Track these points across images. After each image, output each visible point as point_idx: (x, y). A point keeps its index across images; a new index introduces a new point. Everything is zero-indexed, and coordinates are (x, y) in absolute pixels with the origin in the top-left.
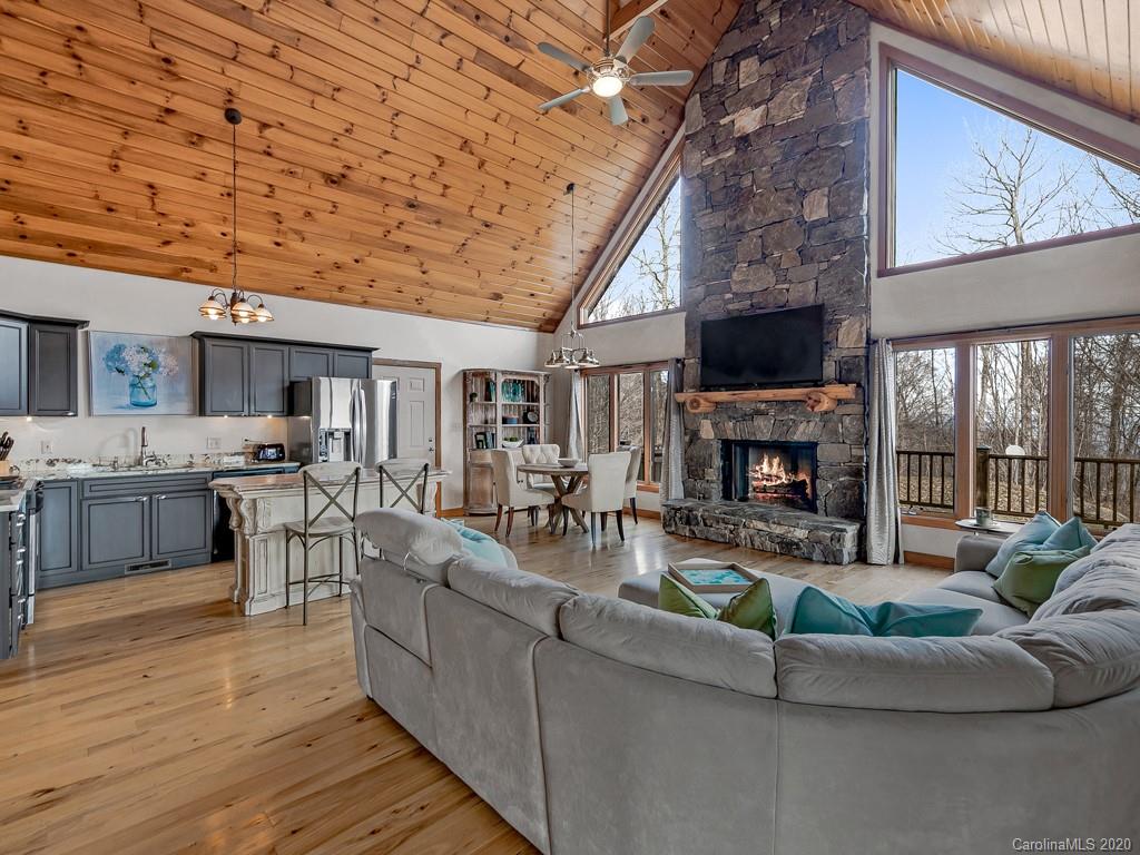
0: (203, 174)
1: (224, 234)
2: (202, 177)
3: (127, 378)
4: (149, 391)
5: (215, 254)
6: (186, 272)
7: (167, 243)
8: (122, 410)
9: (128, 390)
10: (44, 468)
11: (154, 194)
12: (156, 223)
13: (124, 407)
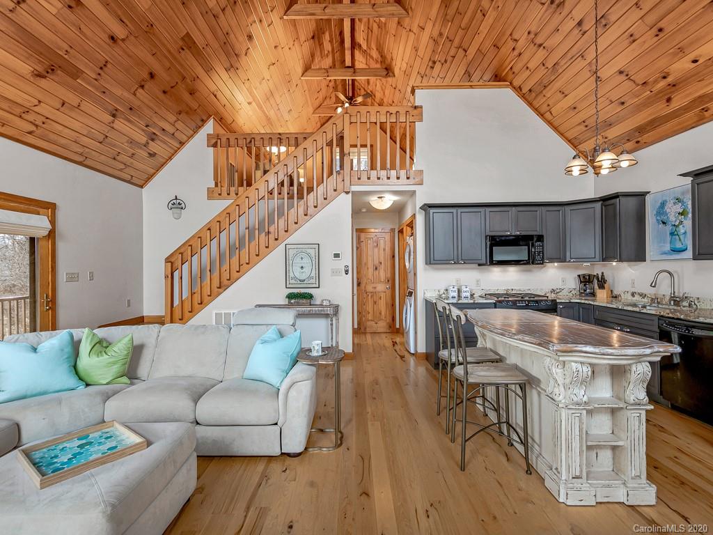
0: (631, 36)
1: (695, 61)
2: (632, 38)
3: (668, 228)
4: (682, 237)
5: (708, 82)
6: (706, 111)
7: (669, 100)
8: (665, 255)
9: (669, 238)
10: (630, 298)
11: (627, 75)
12: (649, 92)
13: (666, 253)
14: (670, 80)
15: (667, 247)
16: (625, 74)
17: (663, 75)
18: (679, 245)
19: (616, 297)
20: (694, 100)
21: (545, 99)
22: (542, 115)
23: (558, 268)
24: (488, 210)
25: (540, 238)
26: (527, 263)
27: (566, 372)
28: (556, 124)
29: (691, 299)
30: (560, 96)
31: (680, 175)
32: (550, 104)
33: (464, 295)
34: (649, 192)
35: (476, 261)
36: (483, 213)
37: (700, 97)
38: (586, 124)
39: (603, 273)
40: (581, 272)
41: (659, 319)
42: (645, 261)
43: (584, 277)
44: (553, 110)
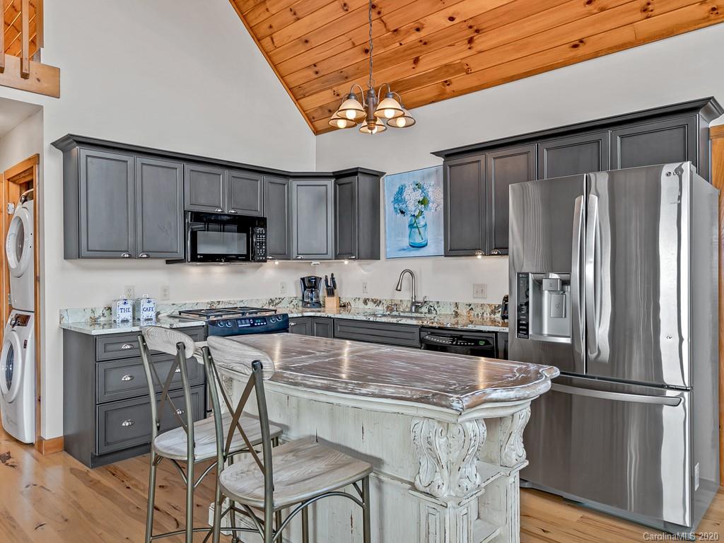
1: (452, 19)
3: (407, 219)
4: (422, 230)
5: (459, 49)
6: (448, 85)
7: (416, 61)
8: (403, 252)
9: (407, 231)
10: (361, 305)
11: (379, 13)
12: (398, 44)
13: (404, 250)
14: (422, 34)
15: (406, 242)
16: (377, 10)
17: (417, 25)
18: (418, 240)
19: (344, 306)
20: (441, 68)
21: (267, 15)
22: (259, 40)
23: (280, 268)
24: (189, 167)
25: (262, 222)
26: (246, 258)
27: (451, 441)
28: (276, 59)
29: (431, 304)
30: (290, 16)
31: (433, 153)
32: (273, 25)
33: (144, 315)
34: (383, 174)
35: (163, 255)
36: (179, 172)
37: (446, 65)
38: (316, 69)
39: (332, 275)
40: (305, 275)
41: (420, 331)
42: (379, 259)
43: (309, 281)
44: (276, 37)
